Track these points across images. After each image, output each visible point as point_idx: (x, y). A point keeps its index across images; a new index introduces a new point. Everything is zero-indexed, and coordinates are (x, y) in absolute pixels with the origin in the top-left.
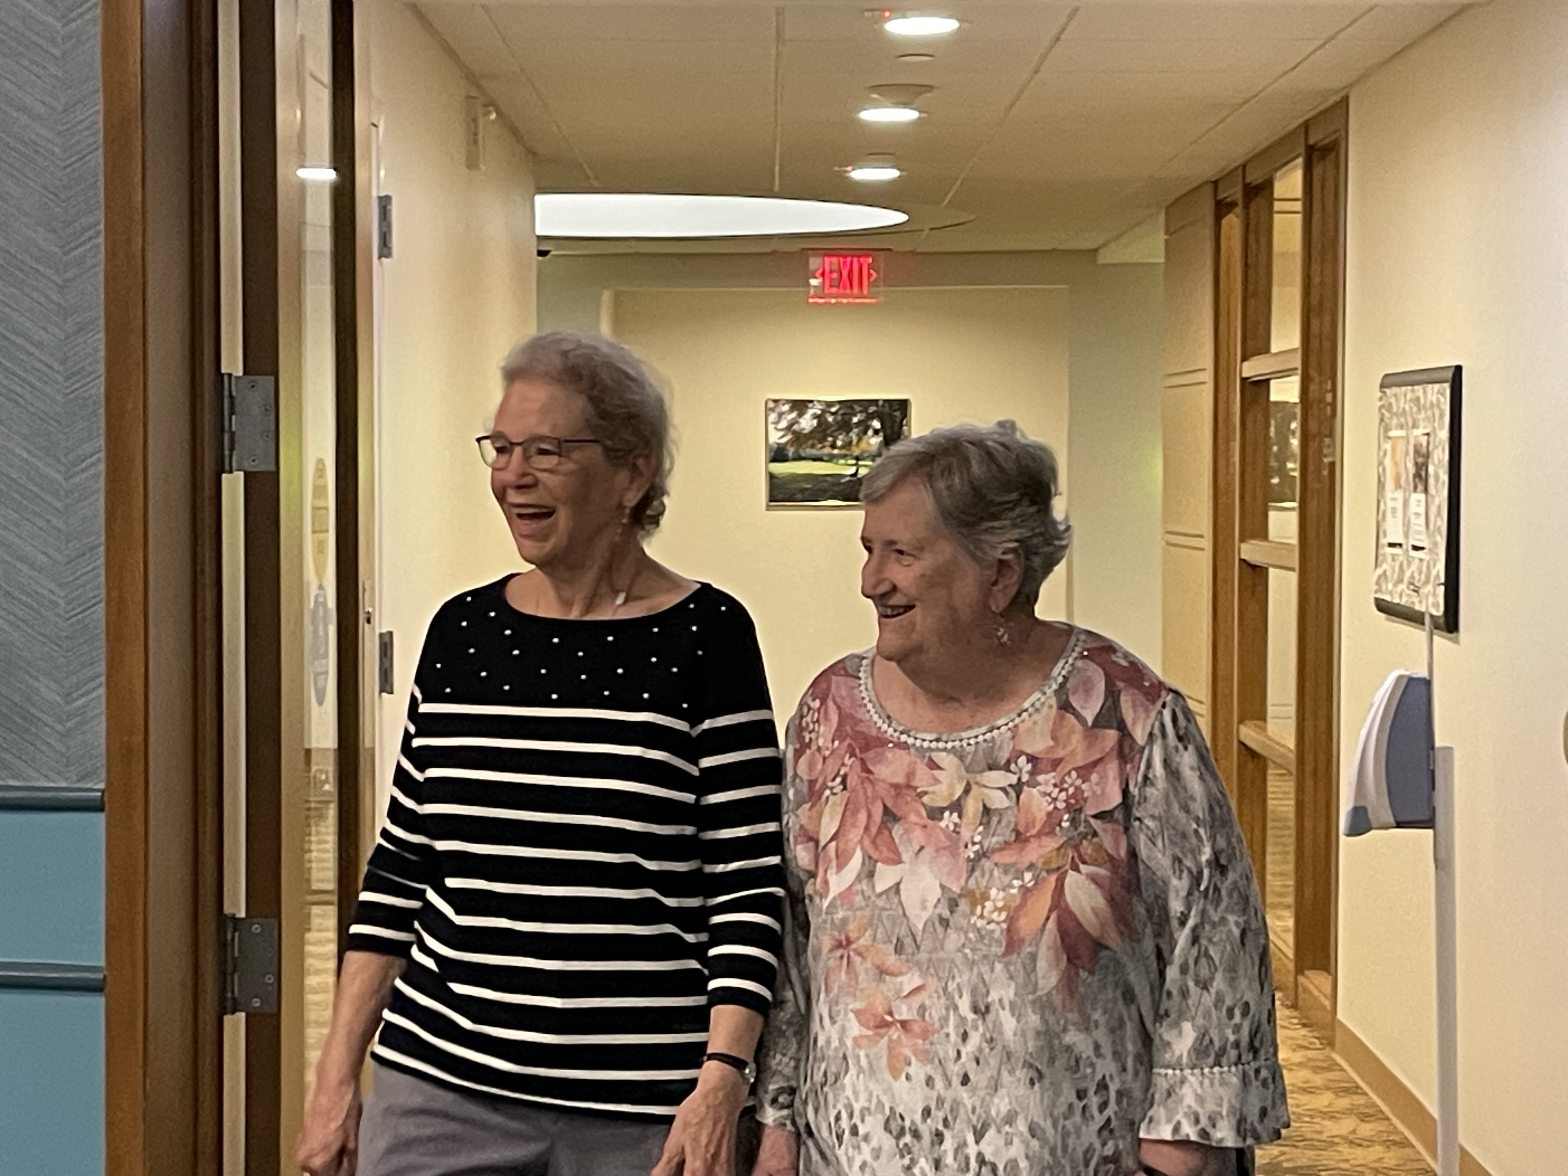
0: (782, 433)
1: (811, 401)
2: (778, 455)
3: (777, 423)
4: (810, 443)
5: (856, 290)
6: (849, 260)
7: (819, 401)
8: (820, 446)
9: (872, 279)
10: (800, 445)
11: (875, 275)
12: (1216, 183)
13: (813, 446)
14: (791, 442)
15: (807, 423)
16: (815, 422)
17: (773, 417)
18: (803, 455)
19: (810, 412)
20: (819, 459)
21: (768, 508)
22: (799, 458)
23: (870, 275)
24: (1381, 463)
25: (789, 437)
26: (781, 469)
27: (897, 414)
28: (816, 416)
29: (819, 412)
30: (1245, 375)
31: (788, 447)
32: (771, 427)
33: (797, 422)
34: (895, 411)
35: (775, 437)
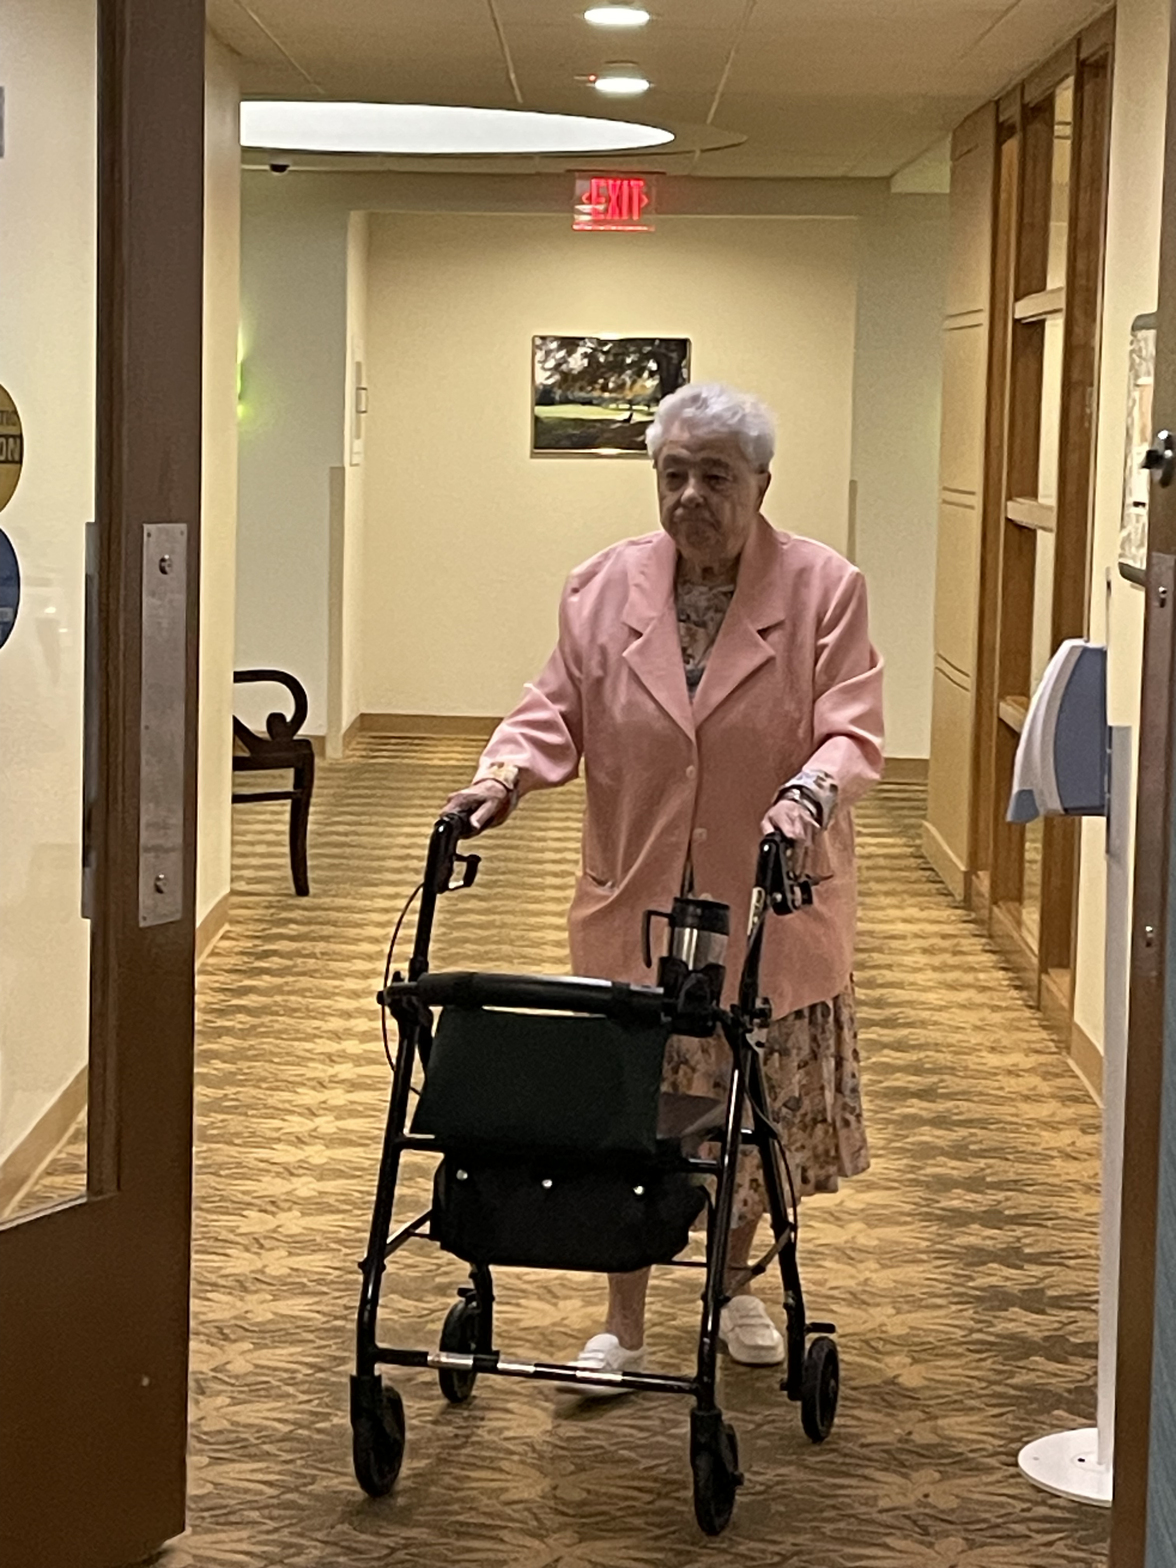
0: (548, 373)
1: (583, 339)
2: (544, 397)
3: (544, 361)
4: (578, 385)
5: (625, 217)
6: (618, 182)
7: (591, 339)
8: (589, 388)
9: (643, 205)
10: (568, 389)
11: (646, 201)
12: (997, 103)
13: (582, 389)
14: (559, 384)
15: (577, 362)
16: (585, 362)
17: (540, 355)
18: (571, 397)
19: (581, 350)
20: (588, 402)
21: (533, 455)
22: (566, 401)
23: (640, 200)
24: (1130, 414)
25: (557, 377)
26: (546, 412)
27: (674, 355)
28: (585, 355)
29: (589, 351)
30: (1017, 316)
31: (555, 389)
32: (538, 366)
33: (566, 362)
34: (673, 351)
35: (543, 378)
